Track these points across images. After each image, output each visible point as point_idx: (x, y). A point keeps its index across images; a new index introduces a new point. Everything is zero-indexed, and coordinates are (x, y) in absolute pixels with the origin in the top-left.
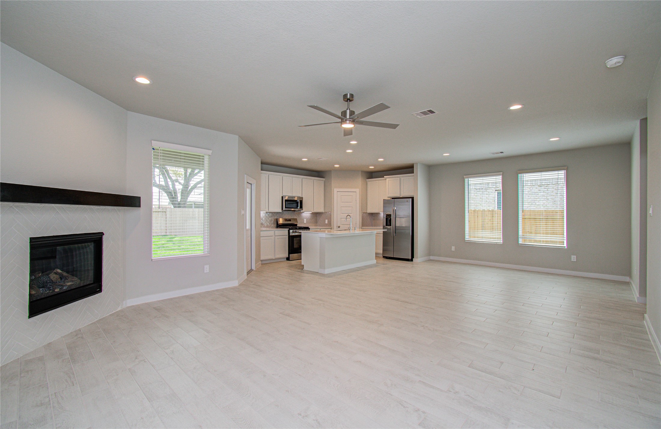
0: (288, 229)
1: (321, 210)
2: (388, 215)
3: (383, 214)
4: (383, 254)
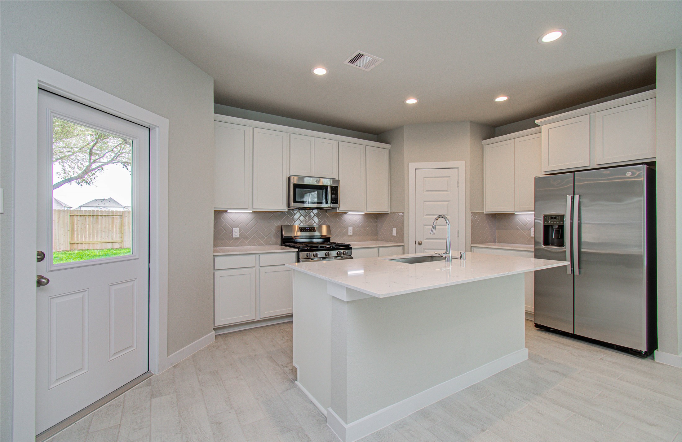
0: (297, 250)
1: (383, 208)
2: (552, 218)
3: (535, 216)
4: (534, 314)
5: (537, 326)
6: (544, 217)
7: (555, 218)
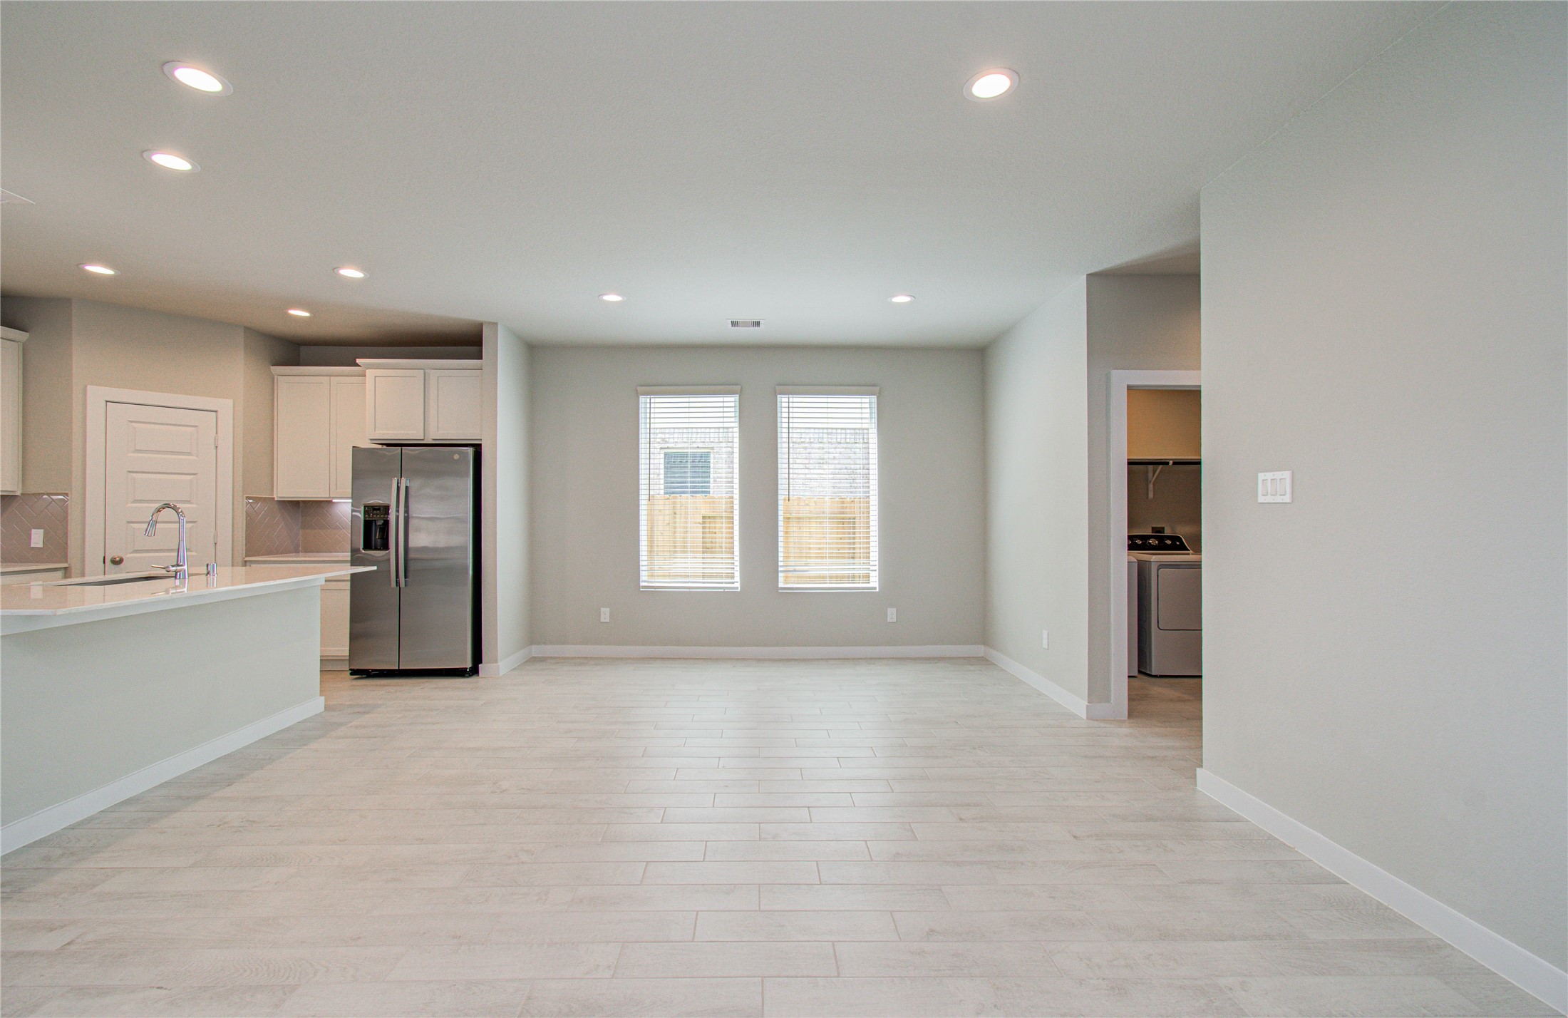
2: (374, 509)
3: (352, 506)
4: (350, 660)
5: (354, 672)
6: (365, 507)
7: (379, 509)
